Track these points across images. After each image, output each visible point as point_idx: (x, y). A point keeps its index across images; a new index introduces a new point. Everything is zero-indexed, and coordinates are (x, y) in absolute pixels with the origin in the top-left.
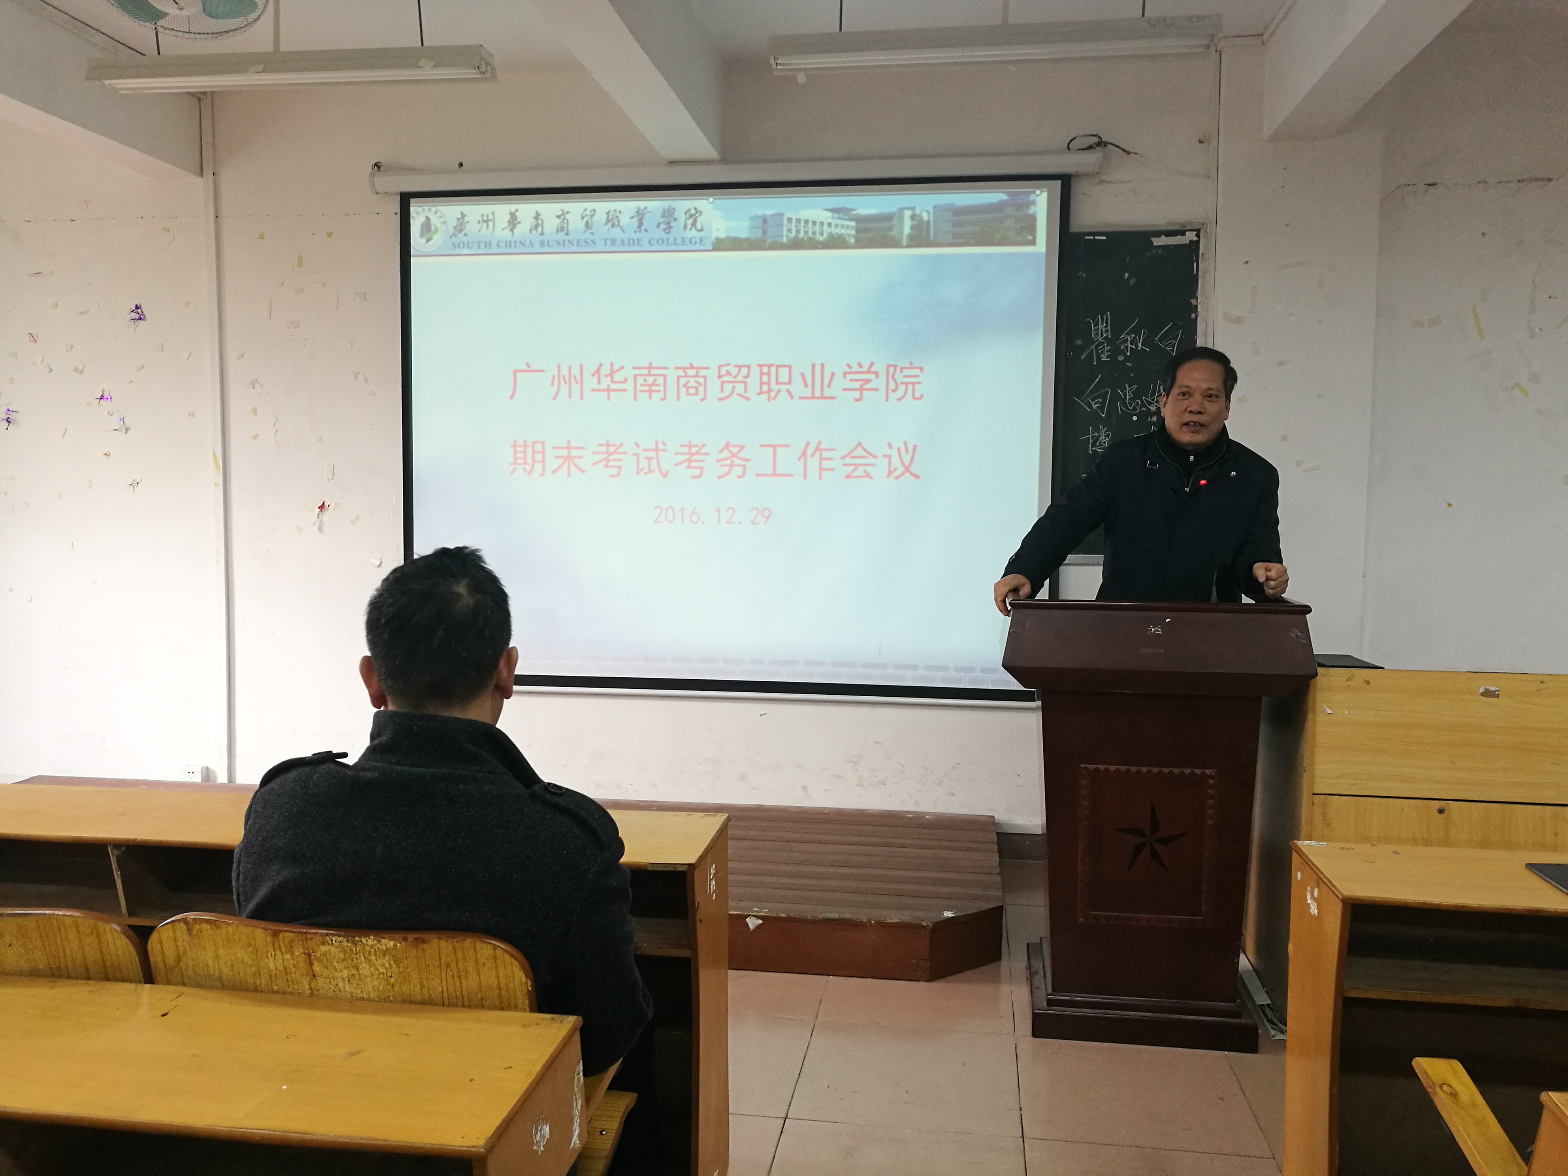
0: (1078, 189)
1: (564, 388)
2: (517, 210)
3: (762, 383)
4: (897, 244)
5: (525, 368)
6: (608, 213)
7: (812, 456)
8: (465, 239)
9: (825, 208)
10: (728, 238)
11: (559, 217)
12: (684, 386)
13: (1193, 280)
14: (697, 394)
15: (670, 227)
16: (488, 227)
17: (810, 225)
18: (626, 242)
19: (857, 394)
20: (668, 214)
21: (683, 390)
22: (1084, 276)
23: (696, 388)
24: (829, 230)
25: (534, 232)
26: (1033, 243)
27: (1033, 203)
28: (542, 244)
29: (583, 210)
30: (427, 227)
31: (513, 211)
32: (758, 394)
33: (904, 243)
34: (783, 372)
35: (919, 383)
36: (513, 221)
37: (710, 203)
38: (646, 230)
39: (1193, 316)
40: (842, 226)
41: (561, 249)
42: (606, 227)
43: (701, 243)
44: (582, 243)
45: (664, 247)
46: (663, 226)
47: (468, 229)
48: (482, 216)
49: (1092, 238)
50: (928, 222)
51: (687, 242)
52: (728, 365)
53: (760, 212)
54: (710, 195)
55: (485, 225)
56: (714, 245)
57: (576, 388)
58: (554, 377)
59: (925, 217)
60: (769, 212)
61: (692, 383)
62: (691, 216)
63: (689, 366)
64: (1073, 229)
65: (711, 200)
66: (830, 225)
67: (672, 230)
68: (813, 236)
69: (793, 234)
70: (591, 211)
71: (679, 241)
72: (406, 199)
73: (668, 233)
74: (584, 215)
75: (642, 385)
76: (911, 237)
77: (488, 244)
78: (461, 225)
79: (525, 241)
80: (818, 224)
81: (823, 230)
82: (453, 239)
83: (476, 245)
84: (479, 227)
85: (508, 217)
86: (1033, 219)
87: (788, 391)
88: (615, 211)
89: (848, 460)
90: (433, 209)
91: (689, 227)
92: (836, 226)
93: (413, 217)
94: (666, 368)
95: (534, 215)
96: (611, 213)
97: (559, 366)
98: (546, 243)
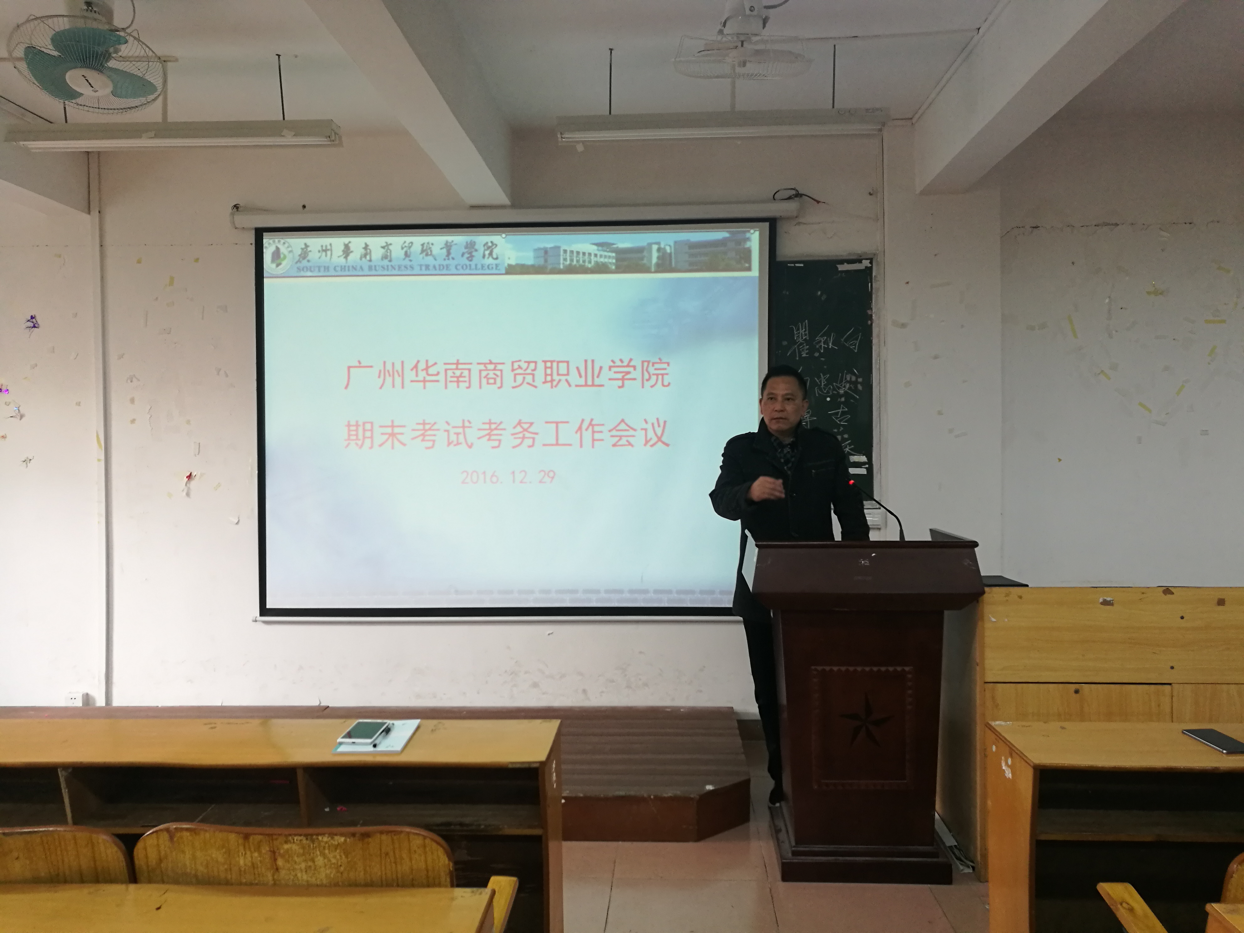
0: (781, 228)
1: (389, 380)
2: (350, 242)
3: (546, 375)
4: (647, 270)
5: (357, 364)
6: (423, 245)
7: (586, 430)
8: (309, 265)
9: (594, 242)
10: (517, 265)
11: (383, 247)
12: (485, 377)
13: (869, 296)
14: (495, 383)
15: (472, 256)
16: (326, 256)
17: (581, 255)
18: (437, 267)
19: (620, 383)
20: (471, 246)
21: (484, 381)
22: (788, 293)
23: (495, 379)
24: (595, 259)
25: (363, 259)
26: (749, 269)
27: (749, 239)
28: (370, 268)
29: (403, 242)
30: (277, 255)
31: (346, 243)
32: (544, 383)
33: (653, 269)
34: (563, 367)
35: (667, 374)
36: (347, 251)
37: (504, 238)
38: (453, 259)
39: (869, 322)
40: (605, 257)
41: (386, 273)
42: (421, 256)
43: (496, 269)
44: (403, 268)
45: (468, 271)
46: (467, 255)
47: (310, 256)
48: (322, 246)
49: (793, 265)
50: (670, 254)
51: (486, 267)
52: (520, 361)
53: (542, 245)
54: (504, 232)
55: (324, 253)
56: (506, 269)
57: (398, 380)
58: (380, 371)
59: (668, 250)
60: (549, 245)
61: (491, 375)
62: (489, 248)
63: (488, 362)
64: (779, 258)
65: (504, 235)
66: (596, 255)
67: (474, 259)
68: (583, 264)
69: (568, 262)
70: (409, 244)
71: (479, 266)
72: (259, 233)
73: (471, 261)
74: (404, 246)
75: (451, 377)
76: (657, 265)
77: (327, 268)
78: (305, 253)
79: (356, 266)
80: (587, 254)
81: (591, 259)
82: (299, 265)
83: (317, 269)
84: (320, 254)
85: (342, 248)
86: (749, 251)
87: (567, 381)
88: (428, 243)
89: (614, 433)
90: (282, 241)
91: (487, 256)
92: (601, 256)
93: (266, 247)
94: (471, 364)
95: (364, 246)
96: (425, 246)
97: (385, 363)
98: (373, 268)
